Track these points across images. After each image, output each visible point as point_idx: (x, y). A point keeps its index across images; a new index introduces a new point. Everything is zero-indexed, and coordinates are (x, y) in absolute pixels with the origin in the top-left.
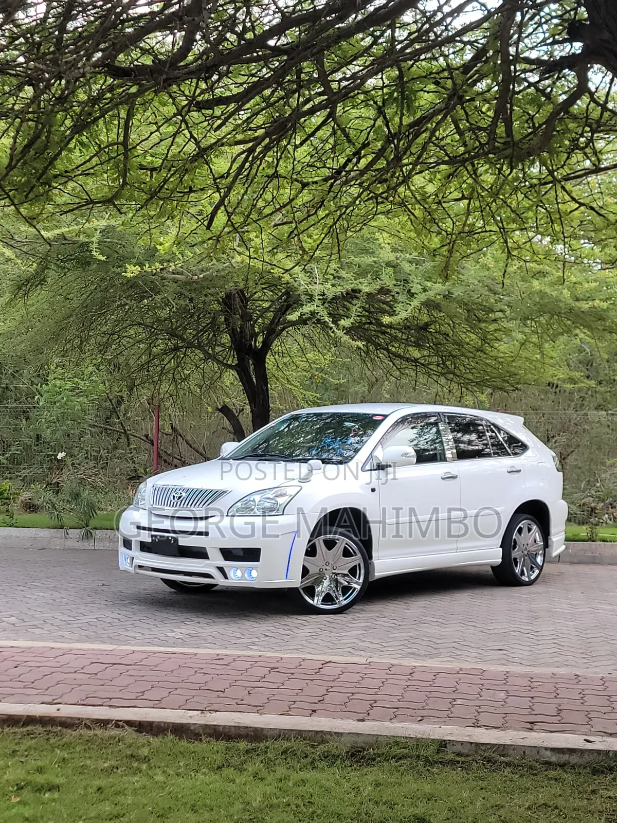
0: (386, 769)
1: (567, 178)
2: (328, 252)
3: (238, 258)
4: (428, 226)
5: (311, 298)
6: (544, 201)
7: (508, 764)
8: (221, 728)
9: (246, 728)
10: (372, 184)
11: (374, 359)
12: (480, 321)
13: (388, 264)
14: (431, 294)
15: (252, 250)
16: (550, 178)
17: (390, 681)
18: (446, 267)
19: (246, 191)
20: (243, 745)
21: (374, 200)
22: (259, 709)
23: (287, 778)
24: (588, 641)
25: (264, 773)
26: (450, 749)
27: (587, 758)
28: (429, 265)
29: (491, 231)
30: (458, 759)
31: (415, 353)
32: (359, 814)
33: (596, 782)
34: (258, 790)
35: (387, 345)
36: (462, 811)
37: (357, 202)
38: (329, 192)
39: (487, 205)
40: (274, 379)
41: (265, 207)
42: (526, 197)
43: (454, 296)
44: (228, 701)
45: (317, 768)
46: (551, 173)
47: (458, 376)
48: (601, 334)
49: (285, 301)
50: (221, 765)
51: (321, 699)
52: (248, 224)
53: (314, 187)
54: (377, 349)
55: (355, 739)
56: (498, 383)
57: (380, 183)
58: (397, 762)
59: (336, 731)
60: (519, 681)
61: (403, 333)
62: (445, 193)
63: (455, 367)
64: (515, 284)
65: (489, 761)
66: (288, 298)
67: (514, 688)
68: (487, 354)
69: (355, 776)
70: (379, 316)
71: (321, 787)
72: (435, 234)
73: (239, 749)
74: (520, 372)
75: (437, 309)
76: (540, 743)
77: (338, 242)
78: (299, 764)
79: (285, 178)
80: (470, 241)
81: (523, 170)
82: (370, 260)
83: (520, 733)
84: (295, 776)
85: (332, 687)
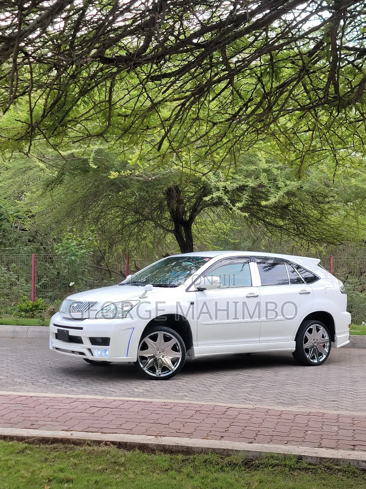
0: (266, 472)
2: (229, 163)
3: (175, 167)
4: (288, 147)
5: (218, 189)
6: (358, 131)
7: (340, 470)
8: (167, 446)
9: (182, 446)
10: (254, 123)
11: (256, 226)
12: (319, 203)
13: (265, 171)
14: (290, 188)
15: (184, 162)
16: (362, 118)
17: (267, 419)
18: (299, 172)
19: (180, 128)
20: (180, 457)
21: (256, 132)
22: (190, 435)
23: (206, 477)
25: (193, 474)
26: (304, 461)
28: (288, 170)
29: (326, 149)
30: (309, 467)
31: (281, 223)
34: (190, 484)
35: (263, 217)
37: (246, 134)
38: (229, 128)
39: (324, 134)
40: (196, 239)
41: (191, 137)
42: (347, 129)
43: (303, 189)
44: (171, 430)
45: (224, 471)
46: (362, 114)
47: (306, 236)
49: (203, 192)
50: (167, 469)
51: (227, 429)
52: (182, 148)
53: (220, 125)
54: (257, 220)
55: (247, 454)
56: (331, 240)
57: (259, 122)
58: (272, 468)
59: (236, 449)
60: (346, 420)
61: (273, 210)
62: (298, 128)
63: (305, 231)
64: (340, 181)
65: (328, 468)
66: (204, 190)
67: (343, 424)
68: (324, 223)
69: (247, 476)
70: (259, 200)
71: (227, 483)
72: (292, 152)
73: (178, 459)
74: (344, 233)
75: (293, 196)
76: (359, 458)
77: (235, 157)
78: (214, 469)
79: (203, 120)
80: (313, 156)
81: (345, 113)
82: (253, 167)
83: (347, 451)
84: (212, 476)
85: (233, 423)
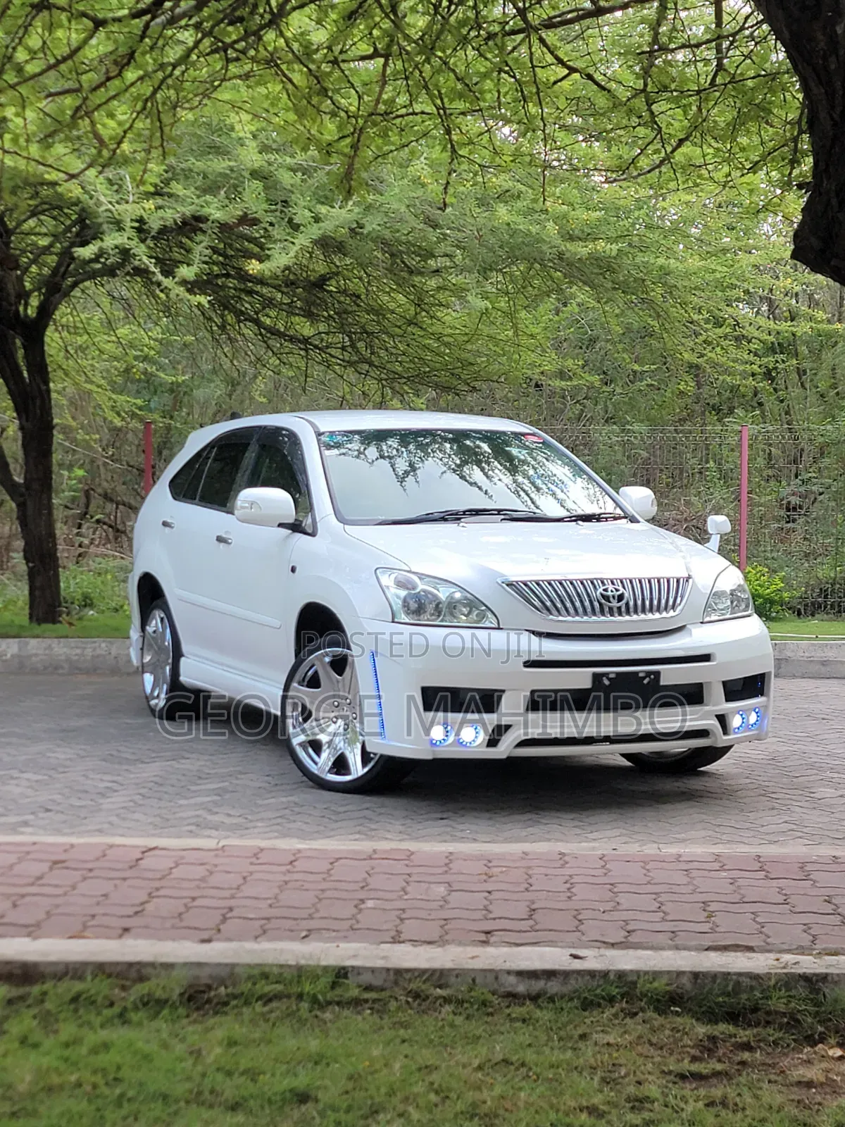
0: (246, 1017)
1: (550, 24)
2: (145, 146)
4: (315, 100)
5: (118, 225)
6: (510, 63)
7: (447, 1000)
10: (218, 24)
11: (236, 340)
12: (411, 272)
13: (255, 174)
14: (327, 226)
15: (7, 137)
16: (521, 24)
17: (256, 876)
18: (348, 175)
21: (223, 54)
22: (32, 930)
23: (77, 1042)
25: (37, 1036)
26: (351, 981)
27: (573, 984)
28: (320, 177)
29: (423, 113)
30: (366, 996)
31: (305, 328)
32: (200, 1093)
33: (588, 1021)
35: (257, 313)
36: (370, 1078)
37: (194, 57)
38: (142, 38)
39: (416, 67)
40: (60, 373)
41: (27, 61)
42: (481, 55)
43: (365, 232)
45: (130, 1022)
46: (522, 13)
47: (376, 367)
48: (609, 295)
49: (77, 233)
51: (139, 909)
53: (115, 28)
54: (239, 321)
55: (196, 972)
56: (444, 378)
57: (231, 23)
58: (265, 1004)
59: (164, 960)
60: (469, 867)
61: (283, 293)
62: (345, 44)
63: (372, 353)
64: (468, 213)
65: (416, 995)
66: (82, 229)
67: (461, 878)
68: (425, 330)
69: (192, 1031)
70: (241, 262)
71: (135, 1053)
72: (326, 117)
74: (479, 360)
75: (340, 251)
76: (498, 965)
77: (161, 128)
78: (100, 1018)
79: (62, 9)
80: (386, 130)
81: (475, 7)
82: (223, 165)
83: (469, 948)
84: (93, 1038)
85: (158, 889)
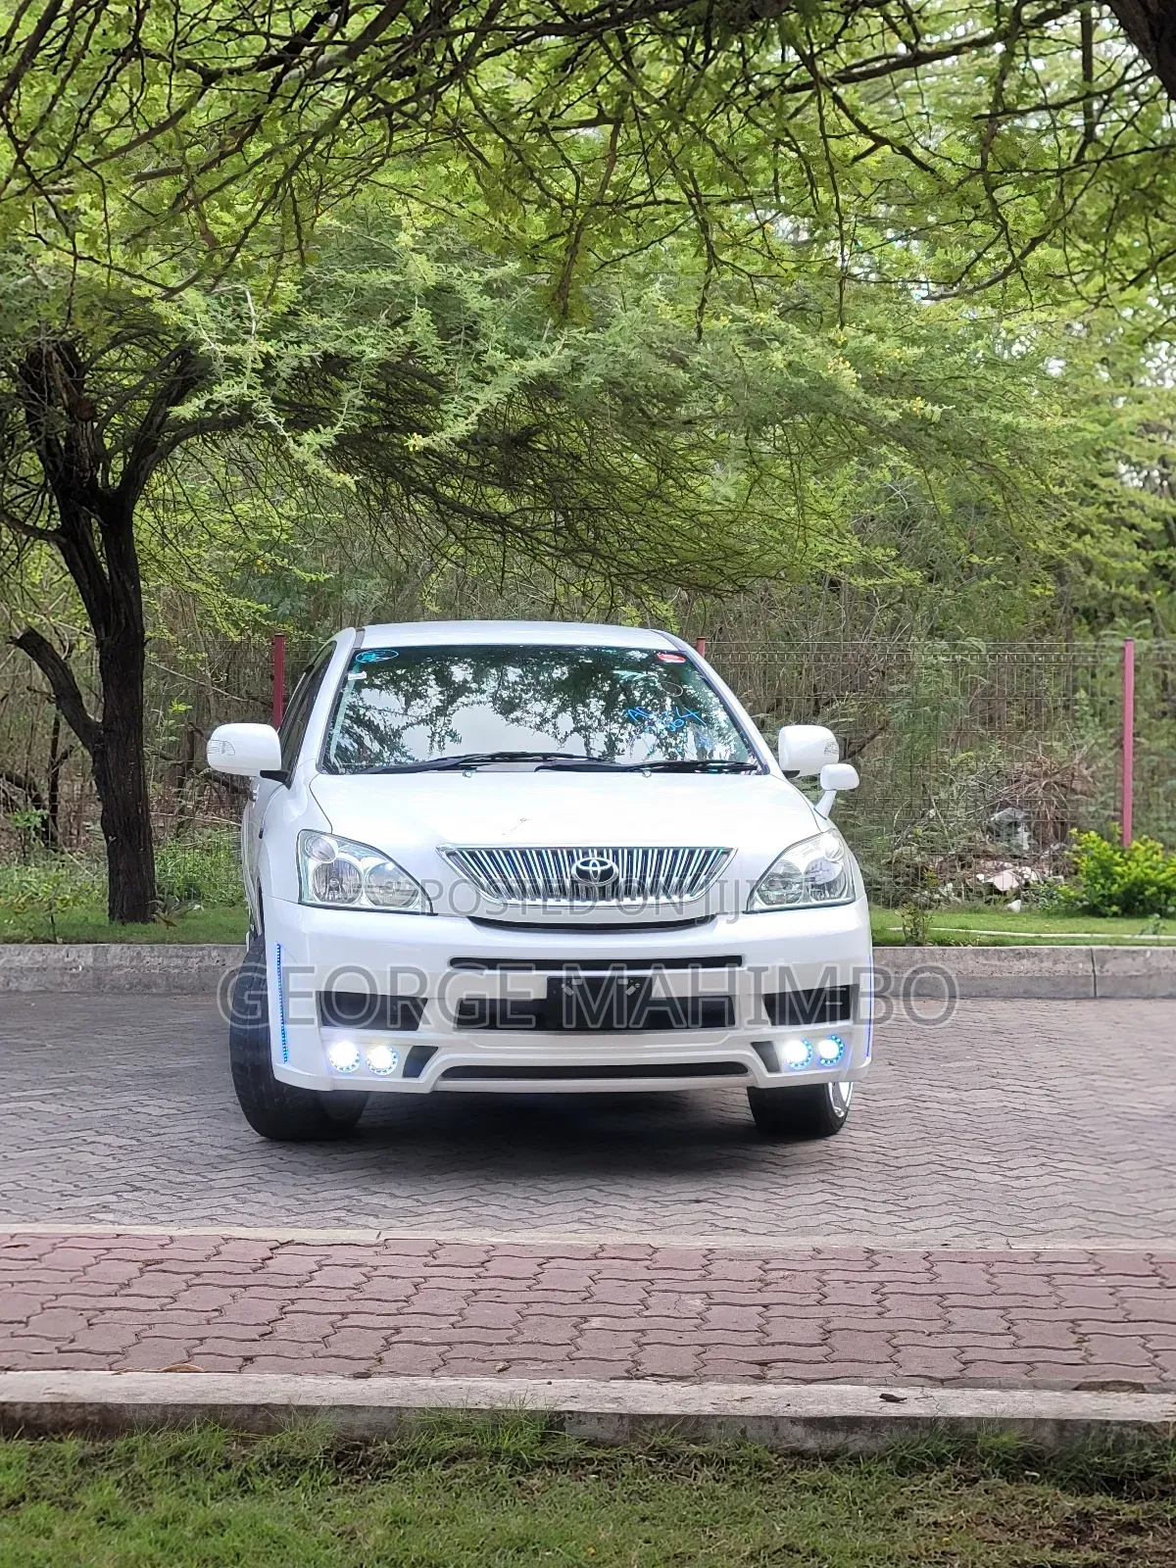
0: (419, 1485)
1: (847, 77)
2: (275, 249)
3: (49, 258)
4: (516, 184)
5: (235, 368)
6: (792, 131)
7: (705, 1461)
8: (19, 1407)
9: (82, 1405)
10: (378, 77)
11: (403, 519)
12: (652, 424)
15: (80, 237)
16: (808, 77)
17: (433, 1283)
18: (562, 289)
19: (61, 90)
20: (72, 1447)
21: (385, 119)
22: (115, 1360)
23: (178, 1519)
24: (900, 1173)
25: (123, 1511)
26: (571, 1432)
27: (886, 1438)
29: (667, 201)
30: (590, 1454)
31: (503, 503)
33: (907, 1491)
34: (109, 1551)
35: (433, 481)
37: (344, 124)
38: (271, 97)
39: (659, 137)
40: (154, 566)
41: (110, 130)
42: (751, 121)
44: (36, 1345)
45: (254, 1491)
46: (808, 61)
47: (603, 558)
48: (934, 458)
49: (179, 371)
50: (16, 1496)
51: (269, 1329)
52: (70, 173)
53: (233, 83)
54: (408, 493)
55: (348, 1419)
56: (700, 574)
57: (397, 76)
58: (444, 1467)
59: (302, 1402)
60: (734, 1270)
61: (470, 452)
62: (557, 105)
63: (597, 537)
65: (662, 1455)
67: (724, 1285)
68: (672, 505)
69: (342, 1504)
71: (261, 1536)
72: (531, 208)
73: (63, 1458)
74: (749, 548)
75: (551, 395)
76: (780, 1410)
77: (297, 222)
78: (211, 1485)
79: (159, 57)
80: (618, 224)
81: (742, 52)
82: (385, 278)
83: (737, 1387)
84: (200, 1514)
85: (293, 1302)
